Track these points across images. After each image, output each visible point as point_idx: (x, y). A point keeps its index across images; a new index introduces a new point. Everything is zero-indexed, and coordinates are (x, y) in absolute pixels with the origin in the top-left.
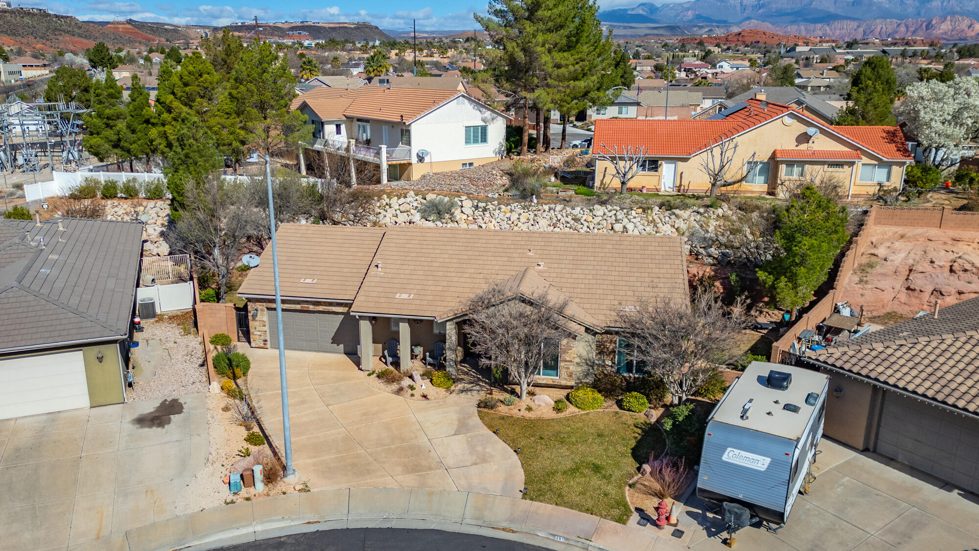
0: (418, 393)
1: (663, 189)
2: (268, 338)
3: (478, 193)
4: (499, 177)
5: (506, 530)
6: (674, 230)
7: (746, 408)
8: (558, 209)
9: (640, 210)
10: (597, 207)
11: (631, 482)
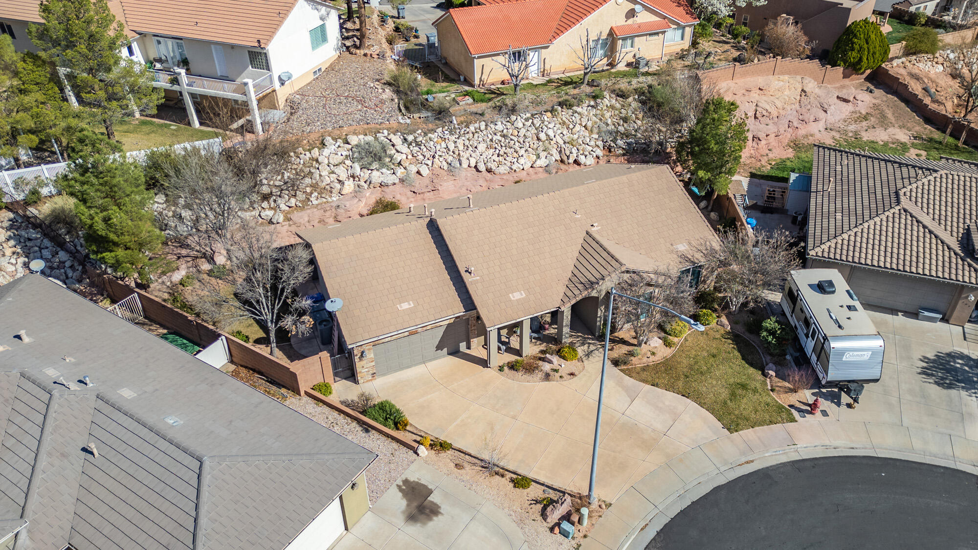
0: (563, 373)
1: (530, 76)
2: (376, 371)
3: (388, 120)
4: (380, 91)
5: (747, 462)
6: (584, 129)
7: (834, 318)
8: (483, 127)
9: (549, 114)
10: (513, 118)
11: (769, 388)
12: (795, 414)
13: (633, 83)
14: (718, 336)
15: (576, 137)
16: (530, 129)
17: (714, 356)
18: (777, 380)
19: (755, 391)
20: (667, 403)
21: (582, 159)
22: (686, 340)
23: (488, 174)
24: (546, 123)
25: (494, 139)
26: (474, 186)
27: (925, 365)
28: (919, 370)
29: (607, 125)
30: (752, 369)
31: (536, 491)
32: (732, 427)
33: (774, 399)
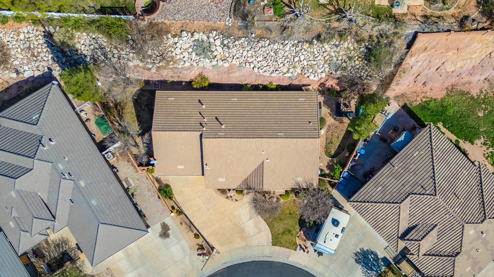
0: (234, 198)
5: (269, 257)
6: (323, 59)
7: (326, 237)
8: (266, 45)
9: (307, 45)
10: (286, 42)
11: (298, 235)
12: (299, 247)
17: (290, 214)
19: (292, 235)
20: (260, 226)
22: (286, 202)
23: (259, 74)
25: (269, 54)
27: (359, 251)
28: (355, 252)
29: (337, 60)
30: (299, 226)
31: (200, 241)
32: (274, 244)
33: (296, 240)
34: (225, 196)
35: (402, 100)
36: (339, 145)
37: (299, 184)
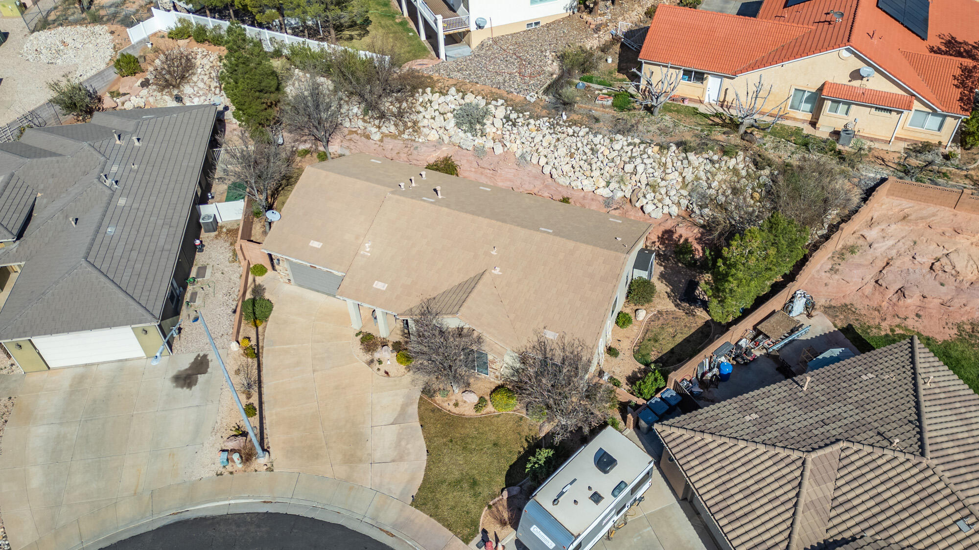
0: (383, 367)
1: (706, 101)
2: (291, 278)
3: (518, 93)
4: (550, 62)
5: (387, 532)
6: (680, 180)
7: (564, 490)
8: (581, 134)
9: (657, 148)
10: (619, 137)
11: (491, 503)
12: (479, 538)
13: (794, 156)
14: (524, 434)
15: (663, 183)
16: (624, 154)
17: (495, 445)
18: (505, 504)
19: (476, 495)
20: (409, 446)
21: (649, 208)
22: (498, 416)
23: (550, 179)
24: (645, 156)
25: (581, 149)
26: (529, 183)
29: (710, 187)
30: (504, 479)
31: (250, 424)
32: (418, 502)
33: (481, 513)
34: (368, 357)
35: (842, 317)
36: (673, 349)
37: (545, 349)
